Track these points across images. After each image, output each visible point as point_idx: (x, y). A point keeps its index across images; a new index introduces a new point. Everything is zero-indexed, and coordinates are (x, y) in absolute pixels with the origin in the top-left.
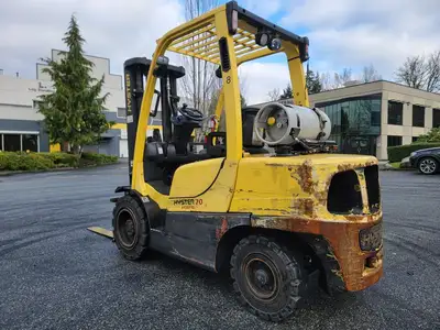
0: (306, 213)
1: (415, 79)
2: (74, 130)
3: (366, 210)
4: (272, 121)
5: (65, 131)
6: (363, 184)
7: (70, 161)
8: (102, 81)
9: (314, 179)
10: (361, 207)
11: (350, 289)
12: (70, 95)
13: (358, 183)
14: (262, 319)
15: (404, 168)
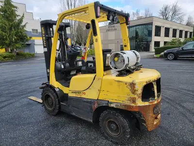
0: (133, 103)
1: (166, 15)
2: (11, 41)
3: (156, 98)
4: (116, 59)
5: (7, 42)
6: (155, 87)
7: (11, 57)
8: (23, 16)
9: (136, 89)
10: (154, 97)
11: (149, 130)
12: (7, 24)
13: (153, 87)
14: (113, 143)
15: (161, 57)
